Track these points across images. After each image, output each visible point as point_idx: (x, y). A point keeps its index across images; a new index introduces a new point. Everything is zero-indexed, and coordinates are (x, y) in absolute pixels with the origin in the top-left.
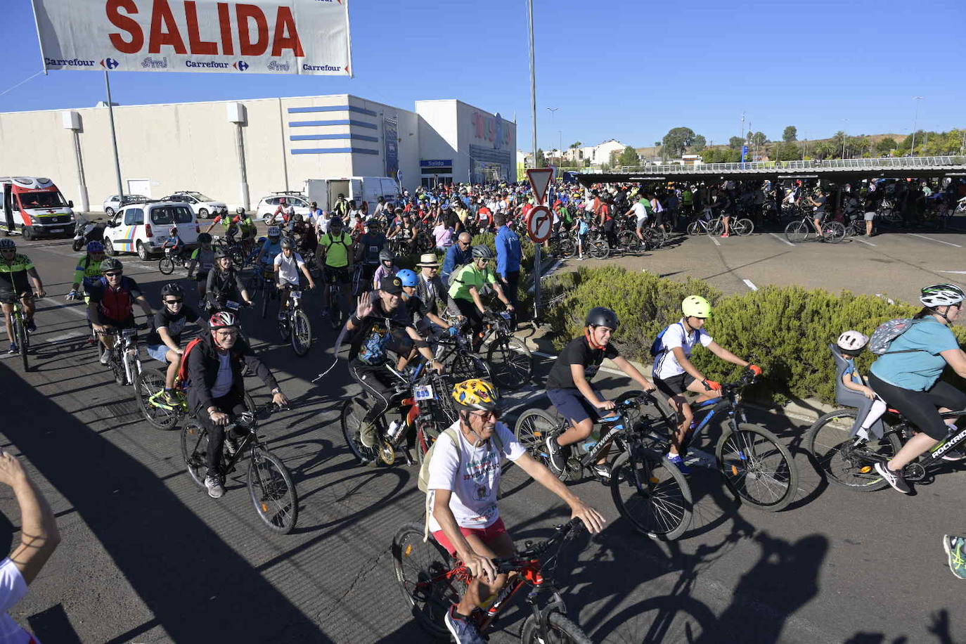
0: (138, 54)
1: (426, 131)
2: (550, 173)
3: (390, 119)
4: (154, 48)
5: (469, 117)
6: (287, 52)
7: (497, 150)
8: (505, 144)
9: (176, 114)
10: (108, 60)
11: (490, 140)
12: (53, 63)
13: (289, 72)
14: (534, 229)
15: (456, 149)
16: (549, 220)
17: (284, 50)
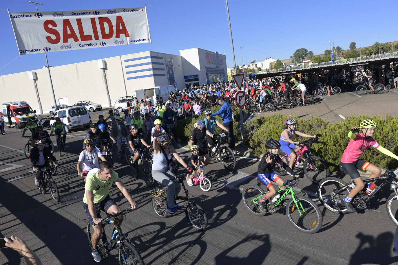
0: (59, 44)
1: (185, 63)
2: (243, 76)
3: (169, 60)
4: (65, 41)
5: (204, 55)
6: (122, 36)
7: (218, 68)
8: (221, 65)
9: (76, 67)
10: (46, 48)
11: (215, 64)
12: (23, 52)
13: (124, 44)
14: (238, 102)
15: (199, 69)
16: (244, 97)
17: (120, 35)
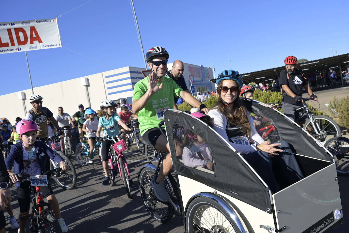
6: (36, 42)
7: (203, 81)
9: (62, 86)
11: (199, 77)
13: (37, 49)
